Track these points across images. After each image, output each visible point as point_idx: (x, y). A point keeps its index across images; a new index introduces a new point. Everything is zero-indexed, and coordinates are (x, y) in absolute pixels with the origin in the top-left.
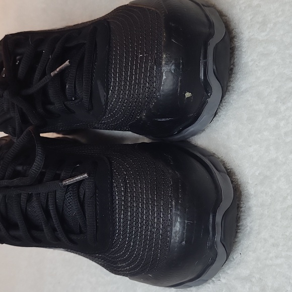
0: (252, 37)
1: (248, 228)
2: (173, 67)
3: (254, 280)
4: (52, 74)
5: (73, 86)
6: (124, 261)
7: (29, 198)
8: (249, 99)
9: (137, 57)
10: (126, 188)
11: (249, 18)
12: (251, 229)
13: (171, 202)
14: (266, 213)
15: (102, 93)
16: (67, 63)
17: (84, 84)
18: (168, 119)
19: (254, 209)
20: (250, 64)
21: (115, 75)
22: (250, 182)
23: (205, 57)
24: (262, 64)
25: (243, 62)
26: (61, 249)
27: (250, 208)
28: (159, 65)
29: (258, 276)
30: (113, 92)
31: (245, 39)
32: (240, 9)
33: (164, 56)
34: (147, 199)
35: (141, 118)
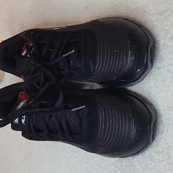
0: (165, 44)
1: (161, 130)
2: (134, 58)
3: (164, 153)
4: (64, 56)
5: (75, 62)
6: (101, 147)
7: (50, 117)
8: (162, 71)
9: (114, 51)
10: (105, 113)
11: (163, 35)
12: (163, 130)
13: (132, 120)
14: (171, 123)
15: (92, 67)
16: (73, 51)
17: (82, 62)
18: (126, 80)
19: (164, 121)
20: (164, 56)
21: (100, 59)
22: (162, 109)
23: (147, 53)
24: (170, 56)
25: (159, 54)
26: (61, 141)
27: (162, 121)
28: (127, 57)
29: (166, 151)
30: (98, 67)
31: (161, 44)
32: (158, 30)
33: (130, 53)
34: (118, 118)
35: (112, 79)
